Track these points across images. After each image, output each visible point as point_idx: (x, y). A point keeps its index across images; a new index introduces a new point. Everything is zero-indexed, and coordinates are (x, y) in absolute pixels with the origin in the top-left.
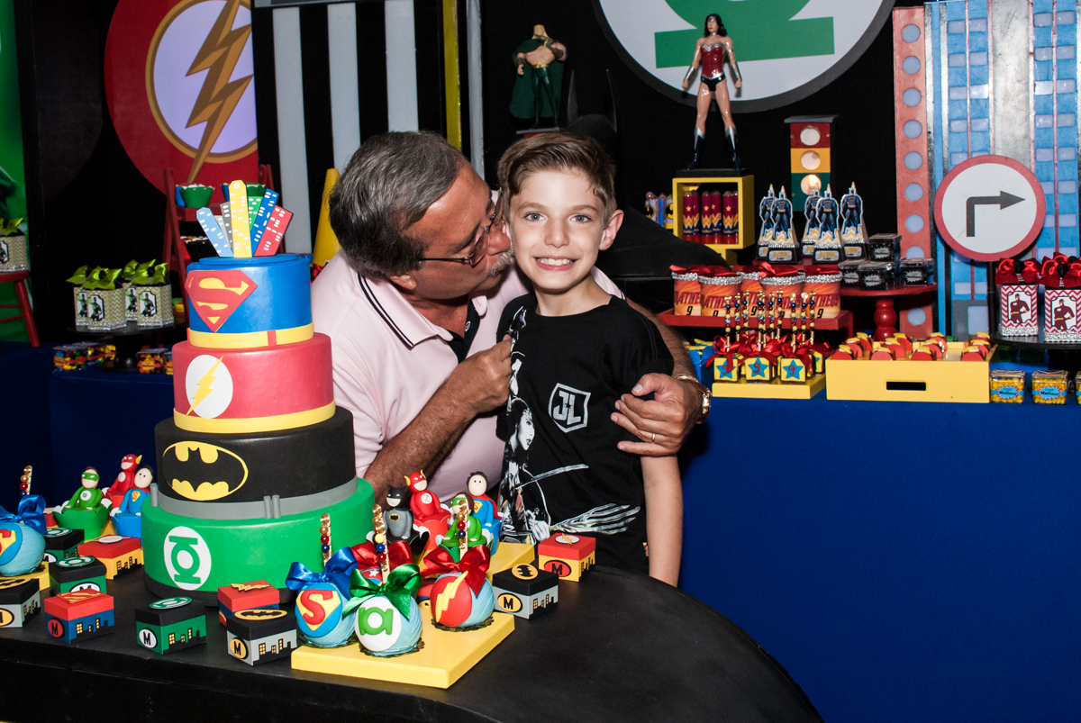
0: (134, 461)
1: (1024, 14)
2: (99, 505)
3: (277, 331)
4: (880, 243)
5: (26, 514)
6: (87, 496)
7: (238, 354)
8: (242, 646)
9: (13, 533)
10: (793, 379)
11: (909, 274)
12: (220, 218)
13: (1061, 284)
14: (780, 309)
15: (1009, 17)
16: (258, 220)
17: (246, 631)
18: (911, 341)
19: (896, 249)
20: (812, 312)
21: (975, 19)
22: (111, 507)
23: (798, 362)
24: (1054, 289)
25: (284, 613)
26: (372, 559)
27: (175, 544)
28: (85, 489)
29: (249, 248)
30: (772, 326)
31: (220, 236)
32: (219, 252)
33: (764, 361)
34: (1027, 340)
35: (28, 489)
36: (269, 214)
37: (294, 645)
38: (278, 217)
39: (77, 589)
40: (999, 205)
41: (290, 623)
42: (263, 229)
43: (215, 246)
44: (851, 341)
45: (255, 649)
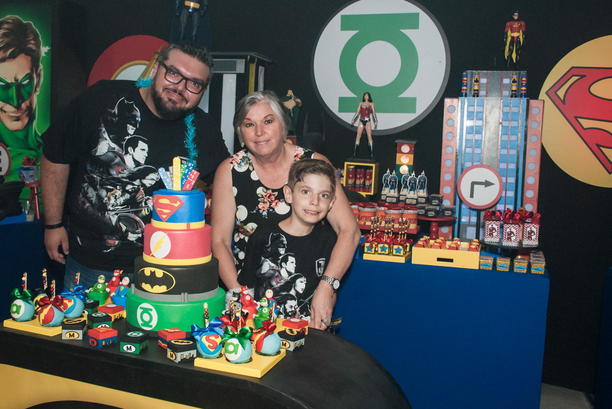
0: (119, 272)
1: (499, 106)
2: (105, 291)
3: (191, 223)
4: (435, 198)
5: (77, 293)
6: (100, 286)
7: (174, 232)
8: (174, 355)
9: (73, 300)
10: (398, 254)
11: (446, 212)
12: (168, 173)
13: (511, 222)
14: (393, 224)
15: (493, 107)
16: (185, 175)
17: (176, 349)
18: (446, 241)
19: (441, 201)
20: (406, 226)
21: (479, 106)
22: (110, 293)
23: (401, 247)
24: (508, 224)
25: (192, 342)
26: (228, 323)
27: (142, 310)
28: (99, 283)
29: (180, 186)
30: (389, 231)
31: (168, 180)
32: (167, 187)
33: (386, 246)
34: (495, 244)
35: (78, 282)
36: (189, 173)
37: (195, 356)
38: (193, 174)
39: (100, 326)
40: (484, 186)
41: (194, 347)
42: (186, 178)
43: (165, 184)
44: (422, 239)
45: (179, 357)
